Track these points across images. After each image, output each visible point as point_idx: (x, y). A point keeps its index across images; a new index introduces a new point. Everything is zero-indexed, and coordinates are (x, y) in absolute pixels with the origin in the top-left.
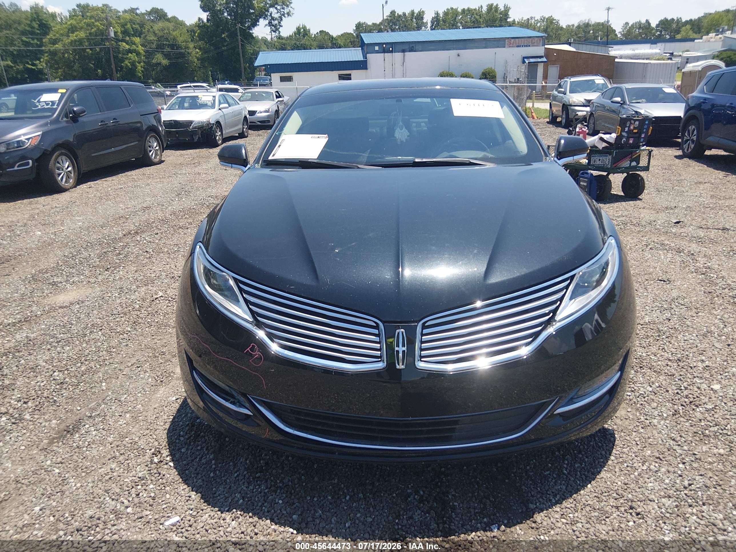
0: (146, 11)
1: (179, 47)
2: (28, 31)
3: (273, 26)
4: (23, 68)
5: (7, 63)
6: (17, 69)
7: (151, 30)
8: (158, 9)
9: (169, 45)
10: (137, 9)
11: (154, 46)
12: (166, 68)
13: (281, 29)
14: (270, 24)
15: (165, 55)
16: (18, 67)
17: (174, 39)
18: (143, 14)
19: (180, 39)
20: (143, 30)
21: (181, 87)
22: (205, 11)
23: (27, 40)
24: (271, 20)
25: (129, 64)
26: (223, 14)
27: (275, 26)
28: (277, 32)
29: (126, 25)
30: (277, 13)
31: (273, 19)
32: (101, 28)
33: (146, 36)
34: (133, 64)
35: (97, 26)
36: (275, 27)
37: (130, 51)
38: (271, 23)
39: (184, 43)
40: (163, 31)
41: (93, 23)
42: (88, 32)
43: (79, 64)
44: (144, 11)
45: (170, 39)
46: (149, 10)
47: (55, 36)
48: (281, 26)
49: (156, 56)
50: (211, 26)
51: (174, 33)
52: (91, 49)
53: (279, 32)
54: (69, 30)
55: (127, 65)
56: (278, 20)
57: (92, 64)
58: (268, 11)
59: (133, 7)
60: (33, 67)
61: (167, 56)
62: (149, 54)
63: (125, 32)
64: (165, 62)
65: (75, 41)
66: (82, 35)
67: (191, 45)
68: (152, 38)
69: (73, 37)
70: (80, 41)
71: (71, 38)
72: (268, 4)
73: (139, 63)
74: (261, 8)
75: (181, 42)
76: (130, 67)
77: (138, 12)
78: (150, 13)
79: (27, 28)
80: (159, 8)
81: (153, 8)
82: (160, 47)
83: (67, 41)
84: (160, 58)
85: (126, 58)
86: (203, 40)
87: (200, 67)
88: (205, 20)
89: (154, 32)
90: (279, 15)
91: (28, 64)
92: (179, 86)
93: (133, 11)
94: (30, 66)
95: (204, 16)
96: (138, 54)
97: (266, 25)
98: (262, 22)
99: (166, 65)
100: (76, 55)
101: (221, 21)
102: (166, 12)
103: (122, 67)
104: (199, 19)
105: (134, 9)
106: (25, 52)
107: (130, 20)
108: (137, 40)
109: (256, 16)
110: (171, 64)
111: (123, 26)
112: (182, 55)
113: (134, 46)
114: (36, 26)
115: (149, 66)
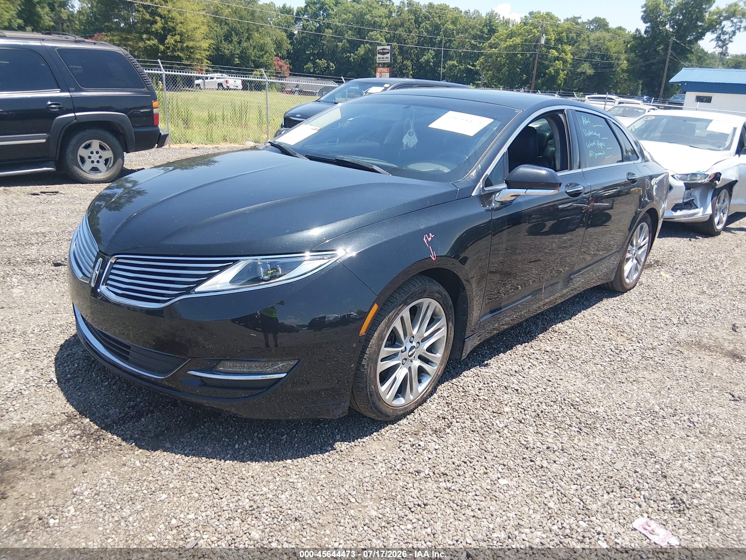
0: (588, 20)
1: (609, 58)
2: (479, 35)
3: (721, 40)
4: (465, 67)
5: (453, 62)
6: (460, 68)
7: (587, 39)
8: (600, 18)
9: (598, 55)
10: (580, 18)
11: (584, 55)
12: (590, 77)
13: (730, 45)
14: (718, 39)
15: (592, 65)
16: (460, 66)
17: (607, 49)
18: (584, 23)
19: (613, 50)
20: (579, 39)
21: (589, 98)
22: (645, 22)
23: (475, 43)
24: (720, 34)
25: (552, 71)
26: (665, 26)
27: (724, 41)
28: (724, 48)
29: (562, 33)
30: (731, 26)
31: (724, 33)
32: (536, 35)
33: (580, 45)
34: (557, 72)
35: (534, 32)
36: (722, 43)
37: (557, 59)
38: (720, 37)
39: (616, 55)
40: (598, 40)
41: (531, 30)
42: (524, 38)
43: (508, 67)
44: (585, 20)
45: (602, 49)
46: (591, 20)
47: (495, 40)
48: (731, 42)
49: (583, 66)
50: (647, 38)
51: (609, 44)
52: (522, 54)
53: (727, 48)
54: (508, 35)
55: (550, 72)
56: (729, 34)
57: (519, 68)
58: (720, 24)
59: (576, 16)
60: (472, 68)
61: (594, 66)
62: (577, 63)
63: (559, 40)
64: (590, 72)
65: (511, 46)
66: (517, 41)
67: (623, 57)
68: (585, 46)
69: (509, 42)
70: (515, 47)
71: (507, 43)
72: (722, 16)
73: (563, 70)
74: (712, 21)
75: (614, 53)
76: (553, 74)
77: (580, 21)
78: (591, 22)
79: (478, 33)
80: (602, 18)
81: (596, 18)
82: (590, 57)
83: (503, 45)
84: (587, 69)
85: (552, 66)
86: (634, 51)
87: (626, 80)
88: (643, 32)
89: (589, 41)
90: (733, 29)
91: (469, 64)
92: (587, 96)
93: (574, 20)
94: (470, 67)
95: (643, 27)
96: (565, 62)
97: (712, 40)
98: (709, 36)
99: (590, 75)
100: (507, 59)
101: (660, 33)
102: (608, 21)
103: (545, 74)
104: (637, 30)
105: (576, 18)
106: (470, 54)
107: (568, 28)
108: (568, 48)
109: (704, 29)
110: (596, 74)
111: (559, 34)
112: (611, 66)
113: (563, 54)
114: (486, 31)
115: (573, 75)
